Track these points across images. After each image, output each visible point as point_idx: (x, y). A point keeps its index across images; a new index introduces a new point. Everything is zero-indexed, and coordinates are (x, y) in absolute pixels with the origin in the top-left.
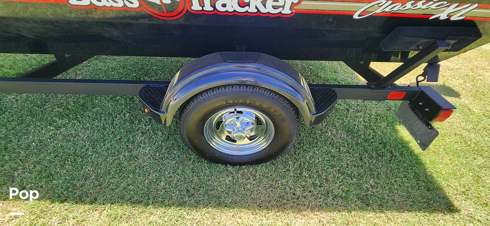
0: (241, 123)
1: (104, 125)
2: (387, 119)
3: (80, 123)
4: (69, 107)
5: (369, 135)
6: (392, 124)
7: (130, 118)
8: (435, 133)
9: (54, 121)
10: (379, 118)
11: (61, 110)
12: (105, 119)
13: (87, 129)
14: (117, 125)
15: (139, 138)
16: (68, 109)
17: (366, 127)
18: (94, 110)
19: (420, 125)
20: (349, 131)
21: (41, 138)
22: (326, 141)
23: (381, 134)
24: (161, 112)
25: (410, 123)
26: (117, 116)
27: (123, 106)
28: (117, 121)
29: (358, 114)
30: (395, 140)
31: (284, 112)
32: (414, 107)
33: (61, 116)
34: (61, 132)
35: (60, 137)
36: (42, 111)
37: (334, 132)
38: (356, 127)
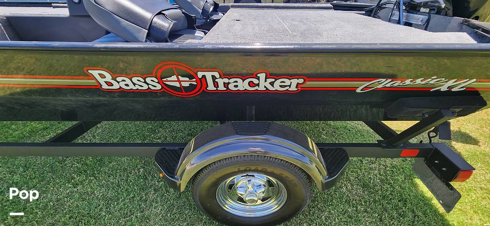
0: (253, 186)
1: (119, 182)
2: (403, 172)
3: (96, 179)
4: (88, 162)
5: (387, 191)
6: (410, 178)
7: (144, 174)
8: (457, 195)
9: (73, 178)
10: (395, 170)
11: (79, 166)
12: (120, 175)
13: (102, 186)
14: (131, 181)
15: (152, 196)
16: (87, 165)
17: (382, 181)
18: (111, 165)
19: (439, 183)
20: (365, 186)
21: (58, 197)
22: (341, 198)
23: (399, 189)
24: (175, 178)
25: (428, 181)
26: (131, 171)
27: (138, 161)
28: (131, 178)
29: (373, 166)
30: (416, 197)
31: (295, 178)
32: (430, 164)
33: (79, 172)
34: (78, 190)
35: (77, 196)
36: (62, 167)
37: (349, 187)
38: (372, 181)
